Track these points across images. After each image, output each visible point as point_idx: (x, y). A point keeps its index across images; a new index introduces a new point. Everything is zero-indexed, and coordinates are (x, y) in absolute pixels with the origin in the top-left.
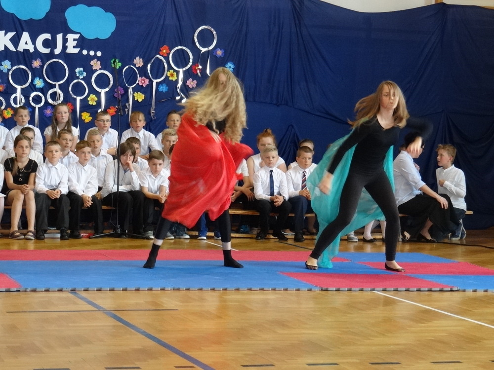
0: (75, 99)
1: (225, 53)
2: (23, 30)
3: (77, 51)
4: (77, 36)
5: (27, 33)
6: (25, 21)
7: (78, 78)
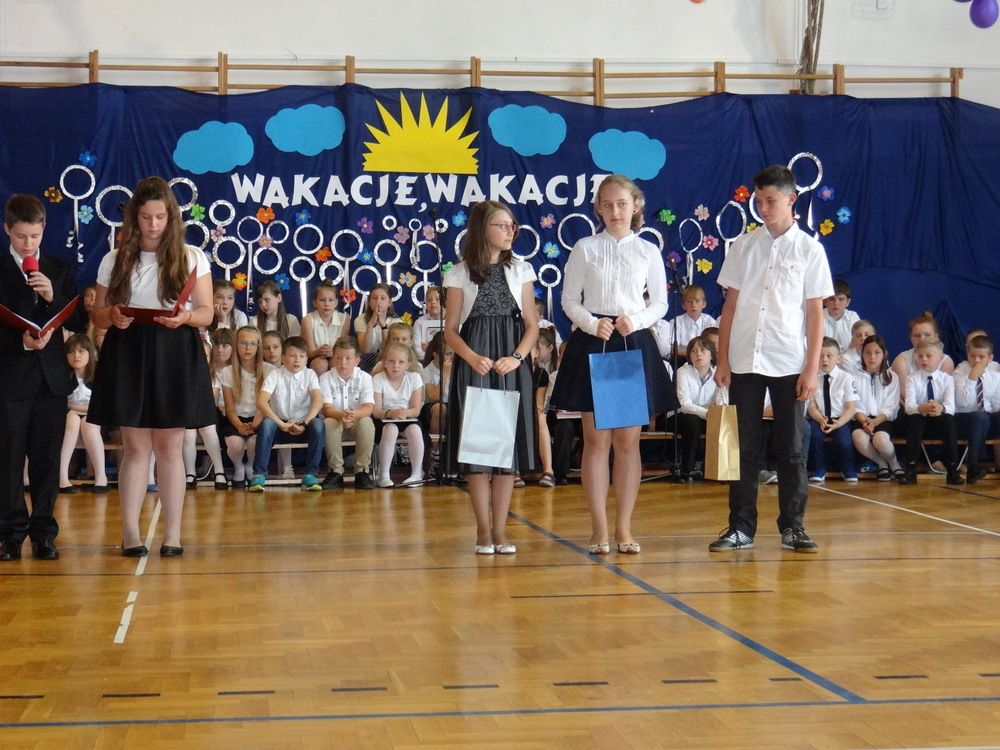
1: (836, 193)
2: (527, 173)
5: (533, 176)
6: (529, 158)
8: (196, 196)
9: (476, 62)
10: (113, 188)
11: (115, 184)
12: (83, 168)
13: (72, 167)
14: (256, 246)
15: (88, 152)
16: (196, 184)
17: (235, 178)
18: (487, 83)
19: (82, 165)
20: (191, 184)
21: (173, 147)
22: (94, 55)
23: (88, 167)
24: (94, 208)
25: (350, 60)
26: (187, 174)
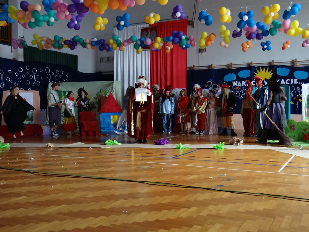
0: (297, 96)
3: (297, 83)
4: (297, 79)
5: (283, 80)
7: (297, 90)
9: (273, 61)
11: (215, 84)
14: (236, 93)
15: (211, 79)
17: (233, 82)
18: (275, 64)
19: (210, 81)
21: (224, 78)
22: (212, 64)
24: (212, 87)
25: (252, 62)
26: (226, 82)
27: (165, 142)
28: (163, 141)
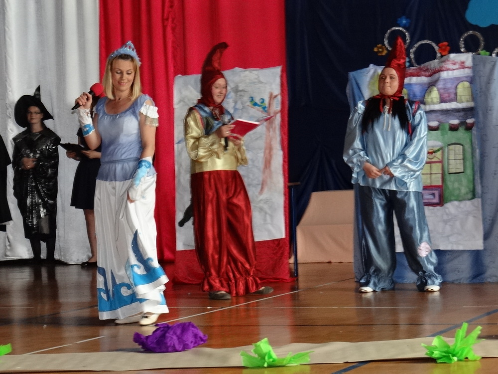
8: (482, 44)
10: (423, 42)
11: (423, 39)
12: (401, 29)
13: (394, 28)
15: (404, 17)
16: (483, 35)
19: (400, 26)
20: (478, 34)
21: (466, 8)
23: (404, 27)
24: (409, 57)
26: (476, 28)
27: (189, 338)
28: (179, 332)
